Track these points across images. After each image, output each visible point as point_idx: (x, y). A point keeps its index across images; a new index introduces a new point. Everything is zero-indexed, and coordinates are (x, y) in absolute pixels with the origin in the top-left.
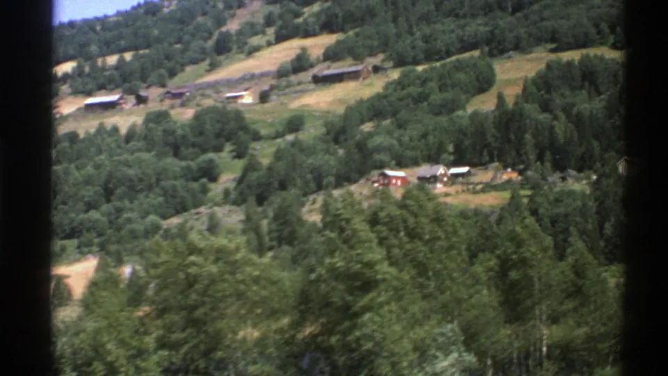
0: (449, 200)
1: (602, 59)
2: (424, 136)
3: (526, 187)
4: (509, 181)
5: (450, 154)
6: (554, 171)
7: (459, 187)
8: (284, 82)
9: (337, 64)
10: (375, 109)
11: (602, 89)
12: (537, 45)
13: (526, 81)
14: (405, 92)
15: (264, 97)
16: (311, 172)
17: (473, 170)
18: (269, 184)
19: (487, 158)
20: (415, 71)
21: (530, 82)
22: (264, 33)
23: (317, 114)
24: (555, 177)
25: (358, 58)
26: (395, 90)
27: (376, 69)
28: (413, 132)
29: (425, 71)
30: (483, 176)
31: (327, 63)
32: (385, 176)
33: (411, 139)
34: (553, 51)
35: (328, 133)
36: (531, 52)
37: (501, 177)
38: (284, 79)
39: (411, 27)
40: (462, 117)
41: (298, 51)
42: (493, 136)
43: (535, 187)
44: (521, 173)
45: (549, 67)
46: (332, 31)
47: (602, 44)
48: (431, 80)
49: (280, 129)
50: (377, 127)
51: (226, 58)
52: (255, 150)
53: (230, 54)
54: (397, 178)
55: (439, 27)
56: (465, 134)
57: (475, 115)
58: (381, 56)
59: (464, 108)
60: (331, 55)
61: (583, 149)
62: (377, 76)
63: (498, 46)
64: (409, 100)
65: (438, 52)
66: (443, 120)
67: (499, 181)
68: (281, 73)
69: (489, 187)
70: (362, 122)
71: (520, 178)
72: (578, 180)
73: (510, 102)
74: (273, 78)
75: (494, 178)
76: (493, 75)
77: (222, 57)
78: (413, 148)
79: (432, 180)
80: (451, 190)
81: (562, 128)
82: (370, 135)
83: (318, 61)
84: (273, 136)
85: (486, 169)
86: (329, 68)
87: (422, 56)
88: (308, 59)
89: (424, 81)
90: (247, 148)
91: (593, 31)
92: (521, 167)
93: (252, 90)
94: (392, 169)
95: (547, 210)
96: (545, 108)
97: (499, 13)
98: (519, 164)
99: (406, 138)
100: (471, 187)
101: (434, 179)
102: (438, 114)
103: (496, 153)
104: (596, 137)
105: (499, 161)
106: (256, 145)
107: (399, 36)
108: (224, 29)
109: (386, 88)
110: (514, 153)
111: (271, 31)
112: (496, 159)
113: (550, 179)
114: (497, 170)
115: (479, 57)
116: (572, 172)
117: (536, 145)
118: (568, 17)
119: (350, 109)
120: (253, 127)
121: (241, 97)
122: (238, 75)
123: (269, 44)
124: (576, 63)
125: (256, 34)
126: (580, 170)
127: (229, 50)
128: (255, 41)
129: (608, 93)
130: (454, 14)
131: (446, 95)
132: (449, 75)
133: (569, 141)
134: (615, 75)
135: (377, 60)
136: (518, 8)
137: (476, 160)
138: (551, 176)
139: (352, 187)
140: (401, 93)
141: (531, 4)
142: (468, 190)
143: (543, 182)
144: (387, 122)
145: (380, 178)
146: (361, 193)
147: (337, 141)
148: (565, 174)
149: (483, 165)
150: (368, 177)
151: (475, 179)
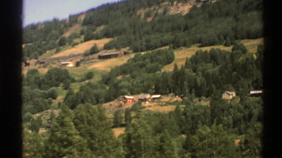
0: (150, 109)
1: (219, 50)
2: (143, 82)
3: (183, 104)
4: (177, 101)
5: (153, 89)
6: (196, 97)
7: (155, 103)
8: (86, 58)
9: (109, 51)
10: (123, 70)
11: (219, 62)
12: (193, 44)
13: (187, 59)
14: (136, 63)
15: (78, 64)
16: (95, 96)
17: (162, 96)
18: (77, 101)
19: (168, 91)
20: (140, 54)
21: (189, 60)
22: (80, 37)
23: (100, 72)
24: (196, 100)
25: (118, 48)
26: (132, 62)
27: (125, 53)
28: (138, 80)
29: (145, 55)
30: (166, 99)
31: (105, 51)
32: (125, 98)
33: (137, 83)
34: (200, 47)
35: (103, 80)
36: (190, 47)
37: (173, 100)
38: (87, 57)
39: (141, 36)
40: (159, 74)
41: (93, 45)
42: (171, 82)
43: (187, 104)
44: (182, 98)
45: (197, 54)
46: (108, 37)
47: (221, 44)
48: (147, 58)
49: (83, 78)
50: (123, 78)
51: (64, 48)
52: (72, 86)
53: (65, 46)
54: (130, 99)
55: (153, 36)
56: (159, 81)
57: (165, 73)
58: (128, 48)
59: (160, 70)
60: (107, 47)
61: (208, 88)
62: (126, 56)
63: (177, 45)
64: (138, 66)
65: (152, 47)
66: (151, 75)
67: (172, 101)
68: (86, 55)
69: (168, 103)
70: (118, 75)
71: (181, 100)
72: (206, 101)
73: (179, 68)
74: (83, 56)
75: (171, 100)
76: (174, 56)
77: (62, 47)
78: (138, 87)
79: (144, 100)
80: (152, 104)
81: (200, 80)
82: (120, 81)
83: (102, 50)
84: (80, 80)
85: (168, 96)
86: (106, 52)
87: (144, 48)
88: (97, 49)
89: (144, 58)
90: (69, 85)
91: (217, 39)
92: (182, 95)
93: (73, 61)
94: (128, 95)
95: (190, 113)
96: (195, 70)
97: (178, 31)
98: (181, 94)
99: (135, 83)
100: (160, 103)
101: (145, 100)
102: (149, 72)
103: (172, 89)
104: (214, 84)
105: (173, 92)
106: (73, 84)
107: (135, 39)
108: (63, 36)
109: (128, 61)
110: (179, 90)
111: (83, 37)
112: (172, 92)
113: (194, 100)
114: (172, 96)
115: (169, 49)
116: (204, 98)
117: (189, 86)
118: (206, 33)
119: (112, 70)
120: (72, 76)
121: (68, 64)
122: (67, 55)
123: (82, 42)
124: (208, 52)
125: (76, 37)
126: (207, 97)
127: (65, 44)
128: (76, 41)
129: (222, 65)
130: (159, 31)
131: (153, 65)
132: (155, 56)
133: (202, 85)
134: (225, 57)
135: (126, 50)
136: (186, 28)
137: (164, 92)
138: (194, 99)
139: (112, 103)
140: (134, 64)
141: (192, 27)
142: (159, 105)
143: (191, 102)
144: (128, 76)
145: (123, 99)
146: (115, 105)
147: (106, 83)
148: (200, 98)
149: (167, 94)
150: (118, 98)
151: (162, 100)
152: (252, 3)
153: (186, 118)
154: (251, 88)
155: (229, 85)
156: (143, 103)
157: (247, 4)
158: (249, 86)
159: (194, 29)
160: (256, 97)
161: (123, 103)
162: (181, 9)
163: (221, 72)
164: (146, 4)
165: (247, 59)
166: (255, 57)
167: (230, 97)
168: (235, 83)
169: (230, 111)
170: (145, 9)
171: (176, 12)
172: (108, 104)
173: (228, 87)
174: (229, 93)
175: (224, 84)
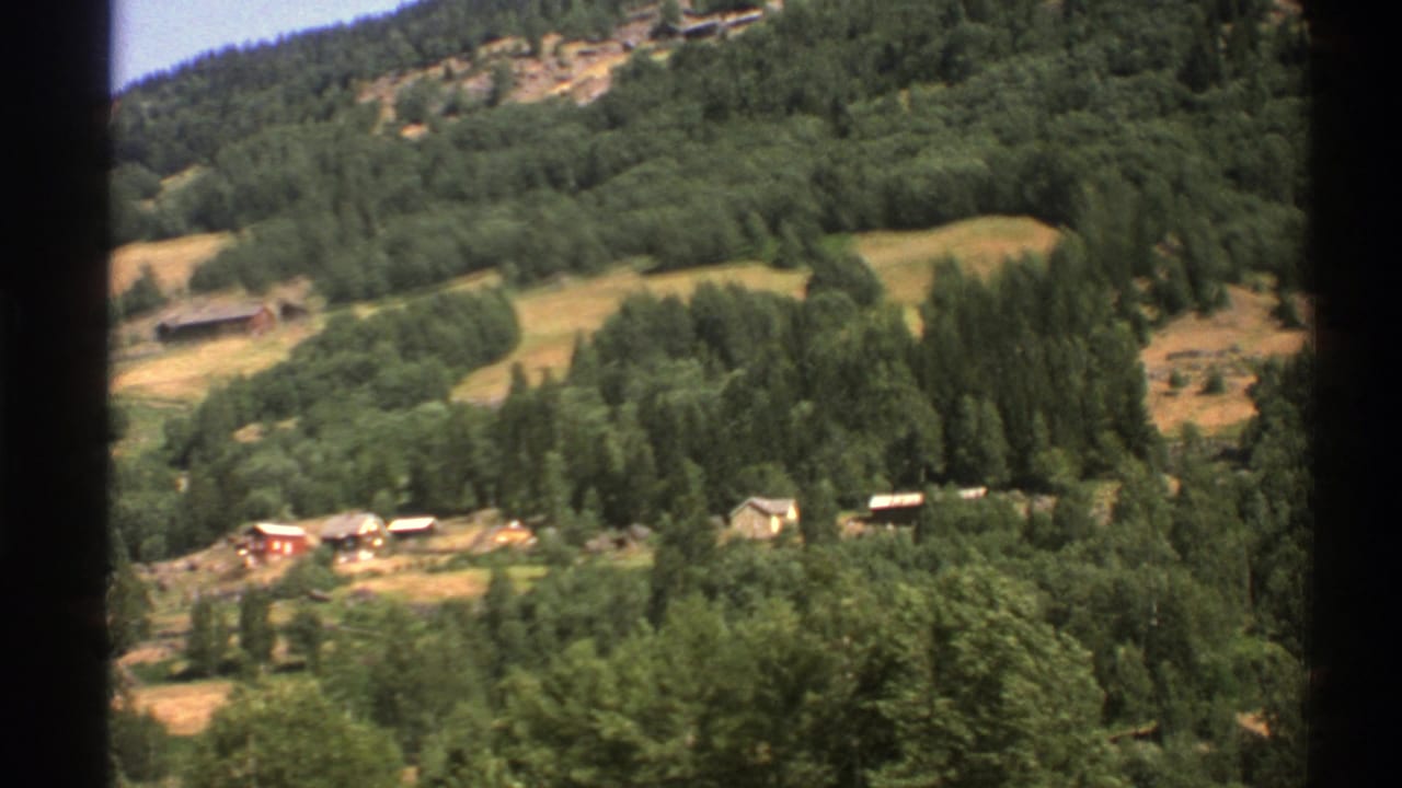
0: (376, 585)
1: (736, 290)
2: (352, 454)
3: (536, 559)
4: (506, 548)
5: (396, 492)
6: (604, 527)
7: (401, 560)
9: (215, 301)
10: (268, 397)
11: (738, 354)
12: (617, 260)
13: (580, 338)
14: (331, 360)
17: (440, 525)
19: (469, 500)
20: (350, 319)
21: (587, 341)
23: (158, 405)
24: (602, 540)
25: (255, 287)
26: (313, 357)
27: (289, 311)
28: (333, 444)
29: (374, 318)
30: (459, 536)
31: (196, 300)
32: (258, 534)
33: (327, 457)
34: (650, 273)
35: (168, 447)
36: (602, 276)
37: (493, 540)
39: (366, 218)
40: (434, 415)
42: (487, 454)
43: (554, 559)
44: (535, 529)
45: (626, 311)
46: (211, 229)
47: (752, 257)
48: (386, 338)
50: (265, 434)
54: (283, 538)
55: (423, 221)
56: (427, 450)
57: (464, 407)
58: (305, 284)
59: (445, 396)
60: (205, 281)
61: (665, 483)
62: (292, 324)
63: (537, 264)
64: (336, 378)
66: (395, 417)
67: (485, 549)
69: (465, 559)
70: (241, 423)
71: (532, 541)
72: (651, 545)
73: (535, 380)
75: (479, 540)
76: (514, 327)
78: (329, 477)
79: (349, 544)
80: (385, 565)
81: (622, 442)
82: (249, 450)
83: (179, 294)
85: (470, 521)
86: (198, 308)
88: (156, 291)
89: (369, 337)
91: (732, 232)
92: (540, 518)
94: (282, 521)
95: (555, 608)
96: (613, 394)
97: (546, 192)
98: (534, 512)
99: (316, 458)
100: (427, 559)
101: (355, 542)
102: (387, 408)
103: (491, 488)
104: (697, 457)
105: (498, 504)
107: (342, 240)
109: (296, 352)
110: (524, 492)
112: (492, 502)
113: (592, 544)
115: (496, 290)
116: (640, 530)
117: (569, 475)
118: (683, 200)
119: (218, 396)
124: (686, 302)
126: (656, 526)
129: (749, 364)
130: (456, 195)
131: (412, 368)
132: (422, 325)
133: (635, 466)
134: (765, 327)
135: (293, 293)
136: (589, 180)
137: (449, 504)
138: (593, 537)
139: (199, 557)
140: (324, 363)
141: (616, 171)
142: (421, 565)
143: (572, 550)
144: (289, 424)
145: (250, 538)
146: (210, 570)
147: (182, 462)
148: (623, 534)
149: (466, 513)
150: (232, 535)
151: (438, 543)
152: (923, 39)
153: (531, 631)
154: (879, 479)
155: (769, 467)
156: (342, 559)
157: (898, 45)
158: (870, 470)
159: (624, 179)
160: (897, 522)
161: (251, 561)
162: (580, 71)
163: (736, 400)
164: (406, 48)
165: (871, 336)
166: (914, 324)
167: (768, 527)
168: (803, 453)
169: (745, 595)
170: (402, 74)
171: (553, 87)
172: (181, 563)
173: (762, 474)
174: (765, 504)
175: (746, 461)
